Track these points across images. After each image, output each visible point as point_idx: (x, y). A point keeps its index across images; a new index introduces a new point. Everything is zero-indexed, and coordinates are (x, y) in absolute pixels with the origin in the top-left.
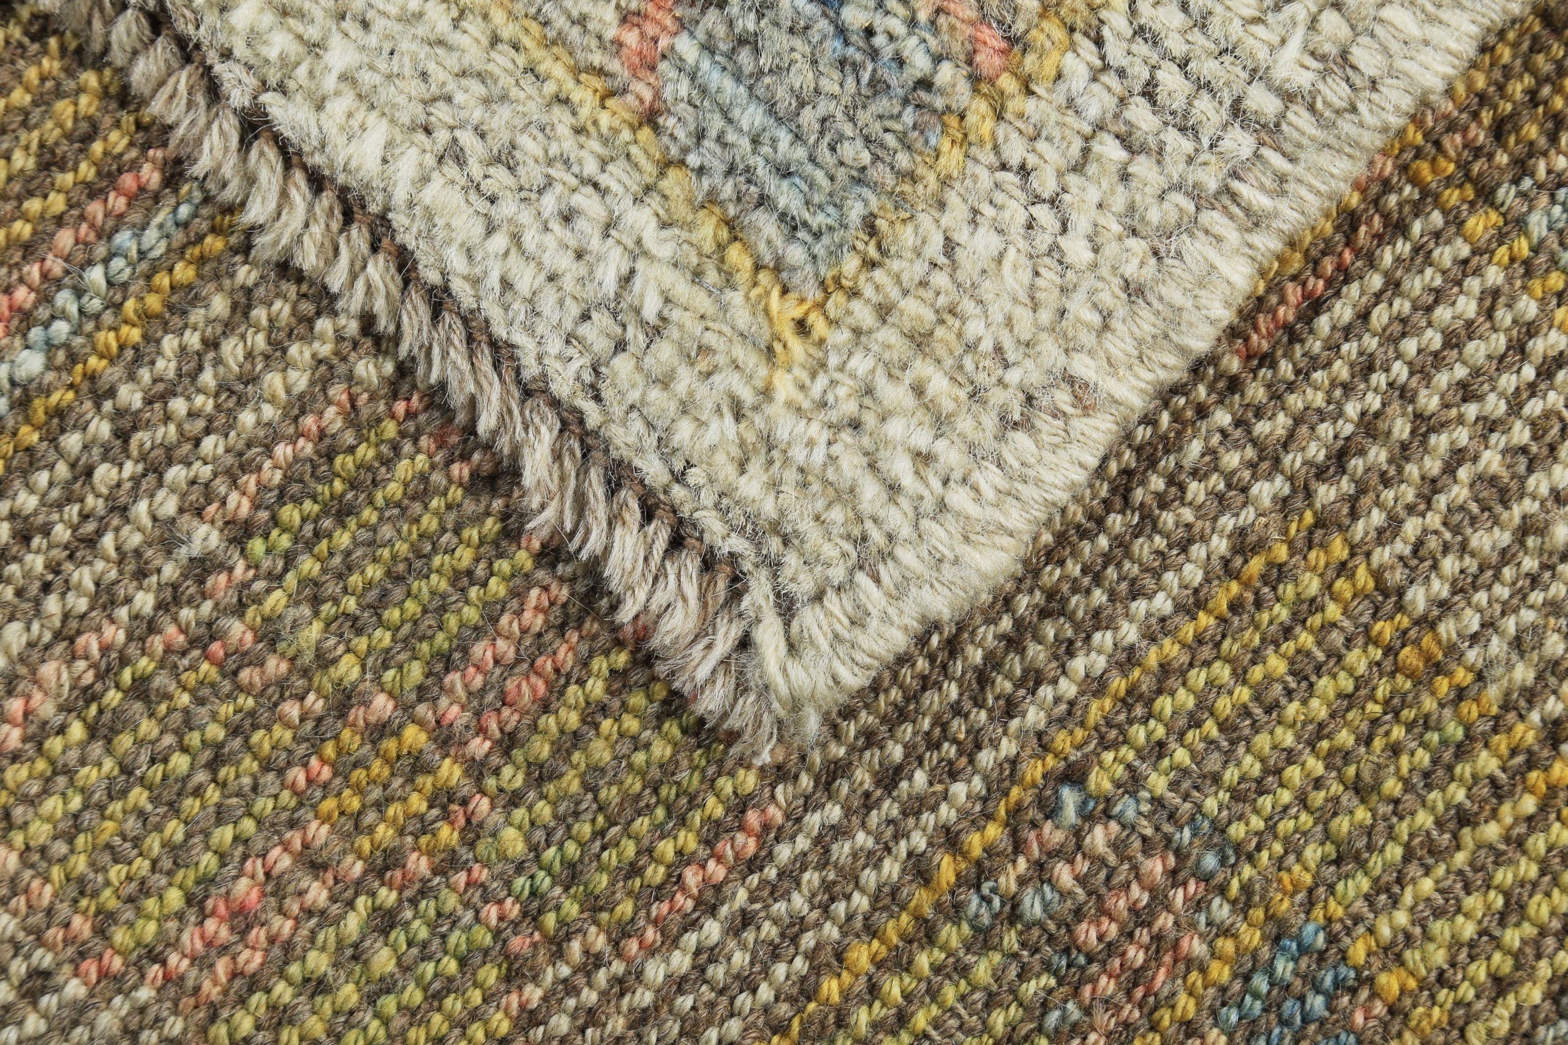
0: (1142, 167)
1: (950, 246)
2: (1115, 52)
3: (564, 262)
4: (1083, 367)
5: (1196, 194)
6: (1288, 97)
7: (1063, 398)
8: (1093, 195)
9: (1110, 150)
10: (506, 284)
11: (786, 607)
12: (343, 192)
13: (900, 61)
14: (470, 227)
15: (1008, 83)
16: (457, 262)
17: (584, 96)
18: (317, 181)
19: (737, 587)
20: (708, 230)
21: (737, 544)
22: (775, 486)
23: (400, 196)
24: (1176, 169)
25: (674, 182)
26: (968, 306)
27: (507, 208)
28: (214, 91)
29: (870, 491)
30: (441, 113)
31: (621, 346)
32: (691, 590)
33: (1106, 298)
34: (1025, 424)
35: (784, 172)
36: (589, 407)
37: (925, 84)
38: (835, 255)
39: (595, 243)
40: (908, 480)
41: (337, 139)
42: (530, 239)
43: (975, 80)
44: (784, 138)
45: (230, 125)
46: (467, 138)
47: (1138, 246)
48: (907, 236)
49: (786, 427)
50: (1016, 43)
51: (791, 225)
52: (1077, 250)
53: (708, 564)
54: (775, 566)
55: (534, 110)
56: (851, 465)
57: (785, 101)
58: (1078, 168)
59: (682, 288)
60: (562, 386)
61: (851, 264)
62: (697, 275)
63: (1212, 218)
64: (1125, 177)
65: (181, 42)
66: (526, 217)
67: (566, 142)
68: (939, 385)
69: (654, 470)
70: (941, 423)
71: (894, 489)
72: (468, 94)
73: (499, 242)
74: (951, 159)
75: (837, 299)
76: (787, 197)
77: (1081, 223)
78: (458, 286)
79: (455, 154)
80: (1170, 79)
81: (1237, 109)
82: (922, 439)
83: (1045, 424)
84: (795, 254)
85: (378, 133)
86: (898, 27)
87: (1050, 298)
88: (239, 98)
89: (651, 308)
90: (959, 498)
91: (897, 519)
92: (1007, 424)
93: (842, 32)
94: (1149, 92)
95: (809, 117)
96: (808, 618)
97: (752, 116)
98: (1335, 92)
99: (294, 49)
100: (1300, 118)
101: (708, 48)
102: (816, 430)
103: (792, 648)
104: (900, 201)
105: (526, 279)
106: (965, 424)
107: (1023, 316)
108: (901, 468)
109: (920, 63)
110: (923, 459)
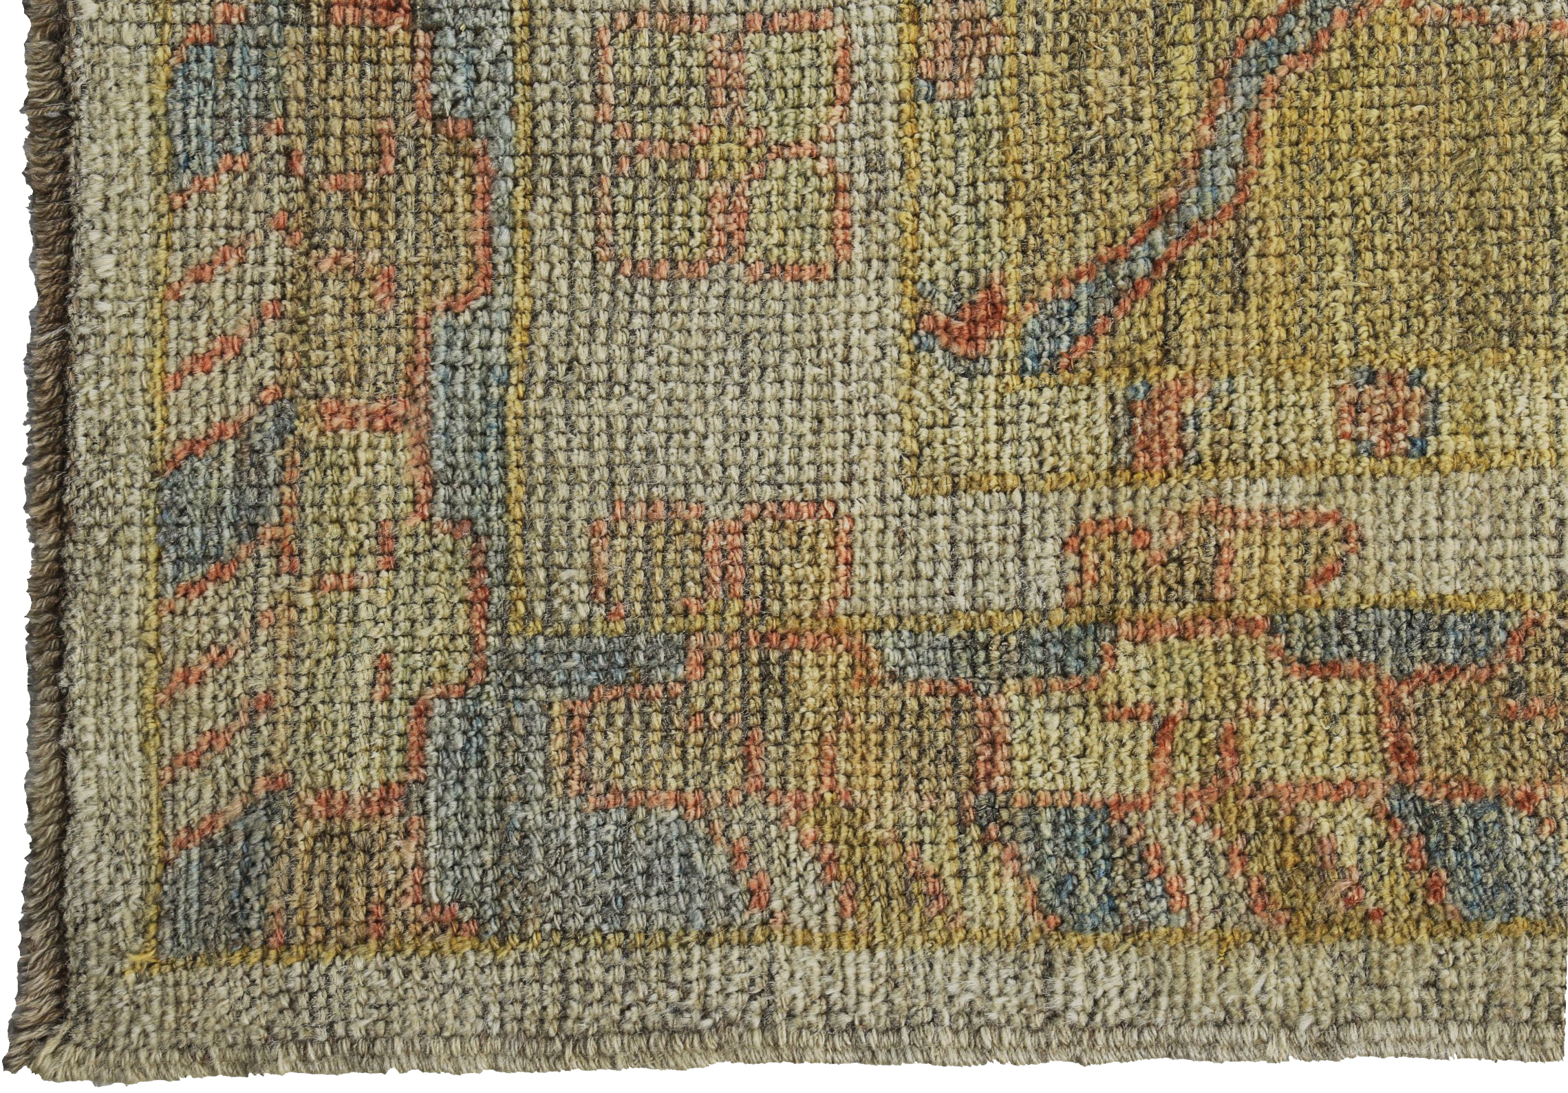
0: (288, 1015)
1: (211, 983)
2: (314, 974)
3: (104, 881)
4: (214, 1052)
5: (295, 1035)
6: (348, 1035)
7: (200, 1054)
8: (266, 1007)
9: (285, 1002)
10: (82, 871)
11: (66, 1039)
12: (67, 798)
13: (247, 917)
14: (89, 843)
15: (273, 953)
16: (75, 852)
17: (156, 838)
18: (64, 788)
19: (58, 1022)
20: (152, 912)
21: (74, 1009)
22: (100, 1001)
23: (80, 816)
24: (298, 1024)
25: (154, 888)
26: (199, 1005)
27: (104, 849)
28: (59, 732)
29: (122, 1029)
30: (113, 804)
31: (97, 920)
32: (45, 1009)
33: (240, 1039)
34: (182, 1051)
35: (187, 917)
36: (71, 930)
37: (249, 931)
38: (178, 955)
39: (118, 885)
40: (134, 1036)
41: (79, 779)
42: (102, 865)
43: (265, 942)
44: (196, 906)
45: (55, 747)
46: (113, 819)
47: (263, 1033)
48: (203, 969)
49: (120, 990)
50: (288, 946)
51: (175, 935)
52: (245, 1020)
53: (60, 1006)
54: (76, 1025)
55: (138, 828)
56: (125, 1016)
57: (206, 897)
58: (270, 997)
59: (128, 922)
60: (67, 917)
61: (180, 962)
62: (137, 922)
63: (293, 1048)
64: (281, 1011)
65: (63, 709)
66: (106, 858)
67: (138, 846)
68: (170, 1017)
69: (73, 964)
70: (160, 1028)
71: (128, 1033)
72: (125, 806)
73: (93, 857)
74: (237, 959)
75: (167, 968)
76: (181, 926)
77: (254, 1012)
78: (69, 860)
79: (105, 819)
80: (321, 999)
81: (331, 1025)
82: (150, 1028)
83: (187, 1055)
84: (168, 944)
85: (92, 791)
86: (257, 906)
87: (225, 1024)
88: (63, 742)
89: (116, 918)
90: (143, 1054)
91: (121, 1043)
92: (175, 1046)
93: (241, 891)
94: (312, 995)
95: (207, 909)
96: (69, 1048)
97: (193, 893)
98: (362, 1047)
99: (91, 744)
100: (346, 1046)
101: (201, 859)
102: (126, 998)
103: (54, 1054)
104: (210, 958)
105: (89, 876)
106: (166, 1035)
107: (212, 1021)
108: (136, 1030)
109: (253, 923)
110: (145, 1034)
